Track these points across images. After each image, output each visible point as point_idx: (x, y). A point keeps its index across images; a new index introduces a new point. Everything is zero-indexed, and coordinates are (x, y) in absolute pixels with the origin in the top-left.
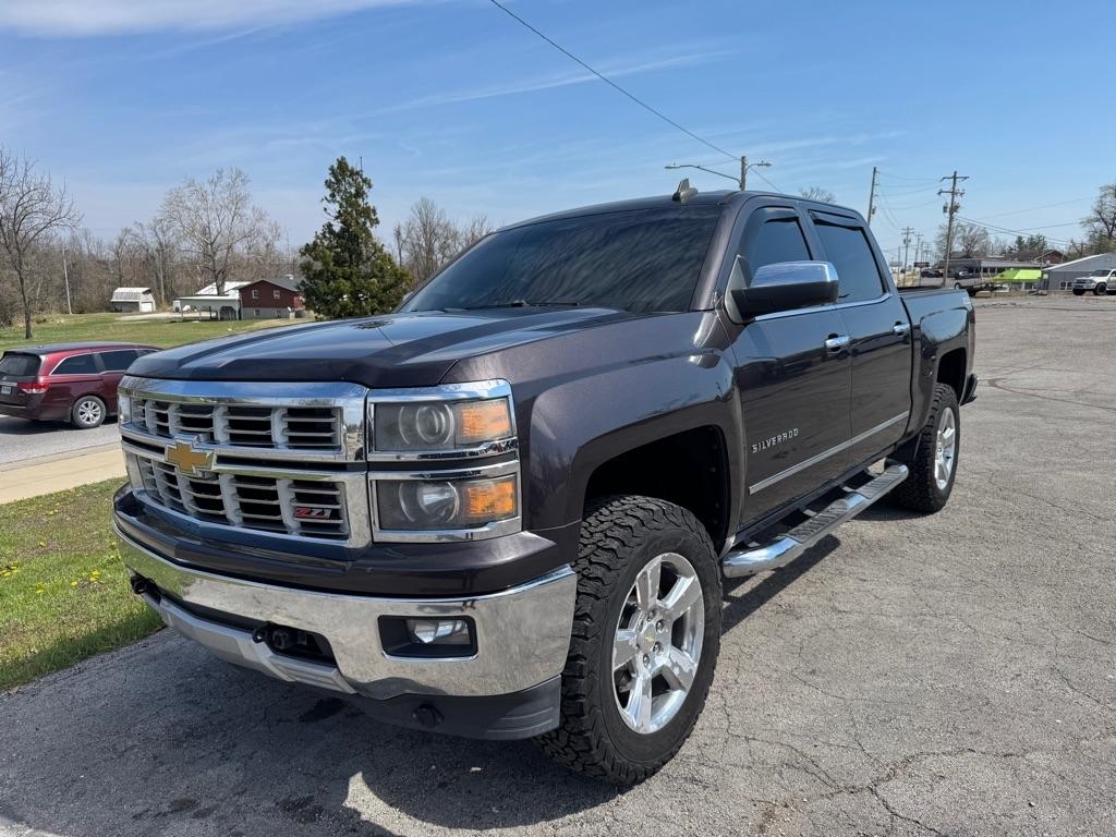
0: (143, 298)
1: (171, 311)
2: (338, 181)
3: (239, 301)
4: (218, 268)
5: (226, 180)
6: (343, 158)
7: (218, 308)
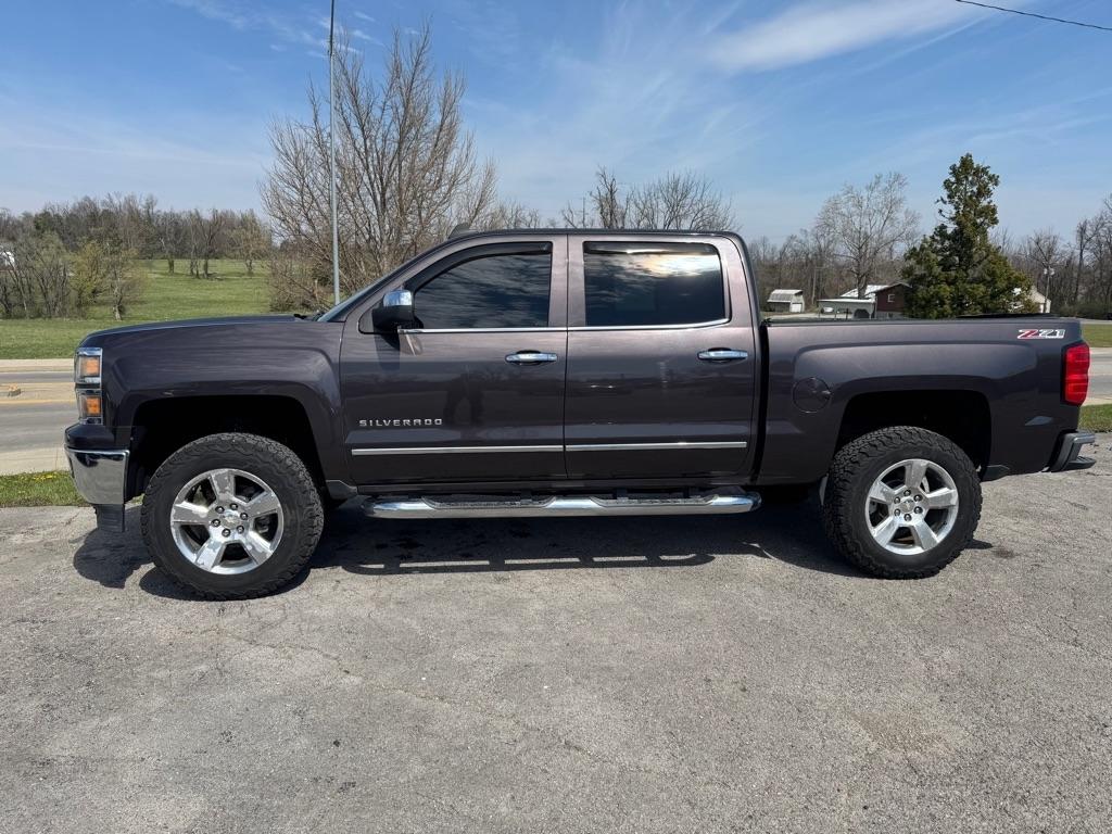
0: (795, 299)
1: (816, 312)
2: (959, 181)
3: (874, 304)
4: (862, 272)
5: (884, 185)
6: (969, 156)
7: (853, 310)
